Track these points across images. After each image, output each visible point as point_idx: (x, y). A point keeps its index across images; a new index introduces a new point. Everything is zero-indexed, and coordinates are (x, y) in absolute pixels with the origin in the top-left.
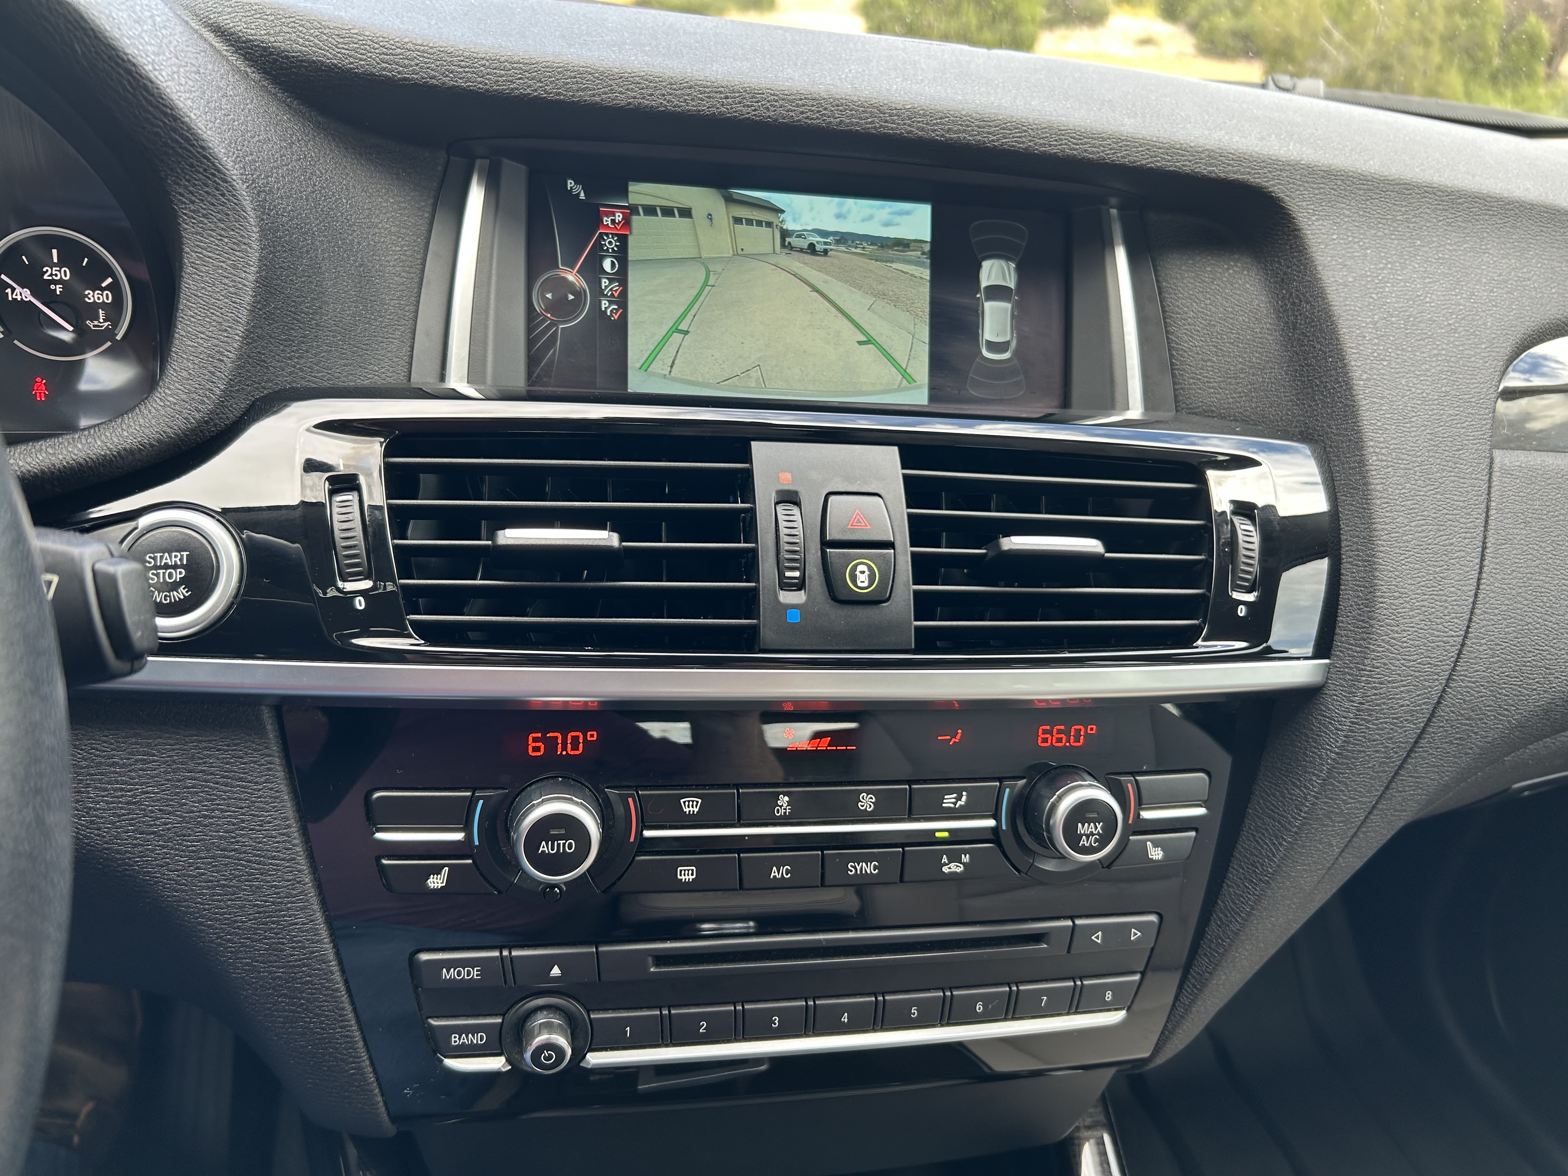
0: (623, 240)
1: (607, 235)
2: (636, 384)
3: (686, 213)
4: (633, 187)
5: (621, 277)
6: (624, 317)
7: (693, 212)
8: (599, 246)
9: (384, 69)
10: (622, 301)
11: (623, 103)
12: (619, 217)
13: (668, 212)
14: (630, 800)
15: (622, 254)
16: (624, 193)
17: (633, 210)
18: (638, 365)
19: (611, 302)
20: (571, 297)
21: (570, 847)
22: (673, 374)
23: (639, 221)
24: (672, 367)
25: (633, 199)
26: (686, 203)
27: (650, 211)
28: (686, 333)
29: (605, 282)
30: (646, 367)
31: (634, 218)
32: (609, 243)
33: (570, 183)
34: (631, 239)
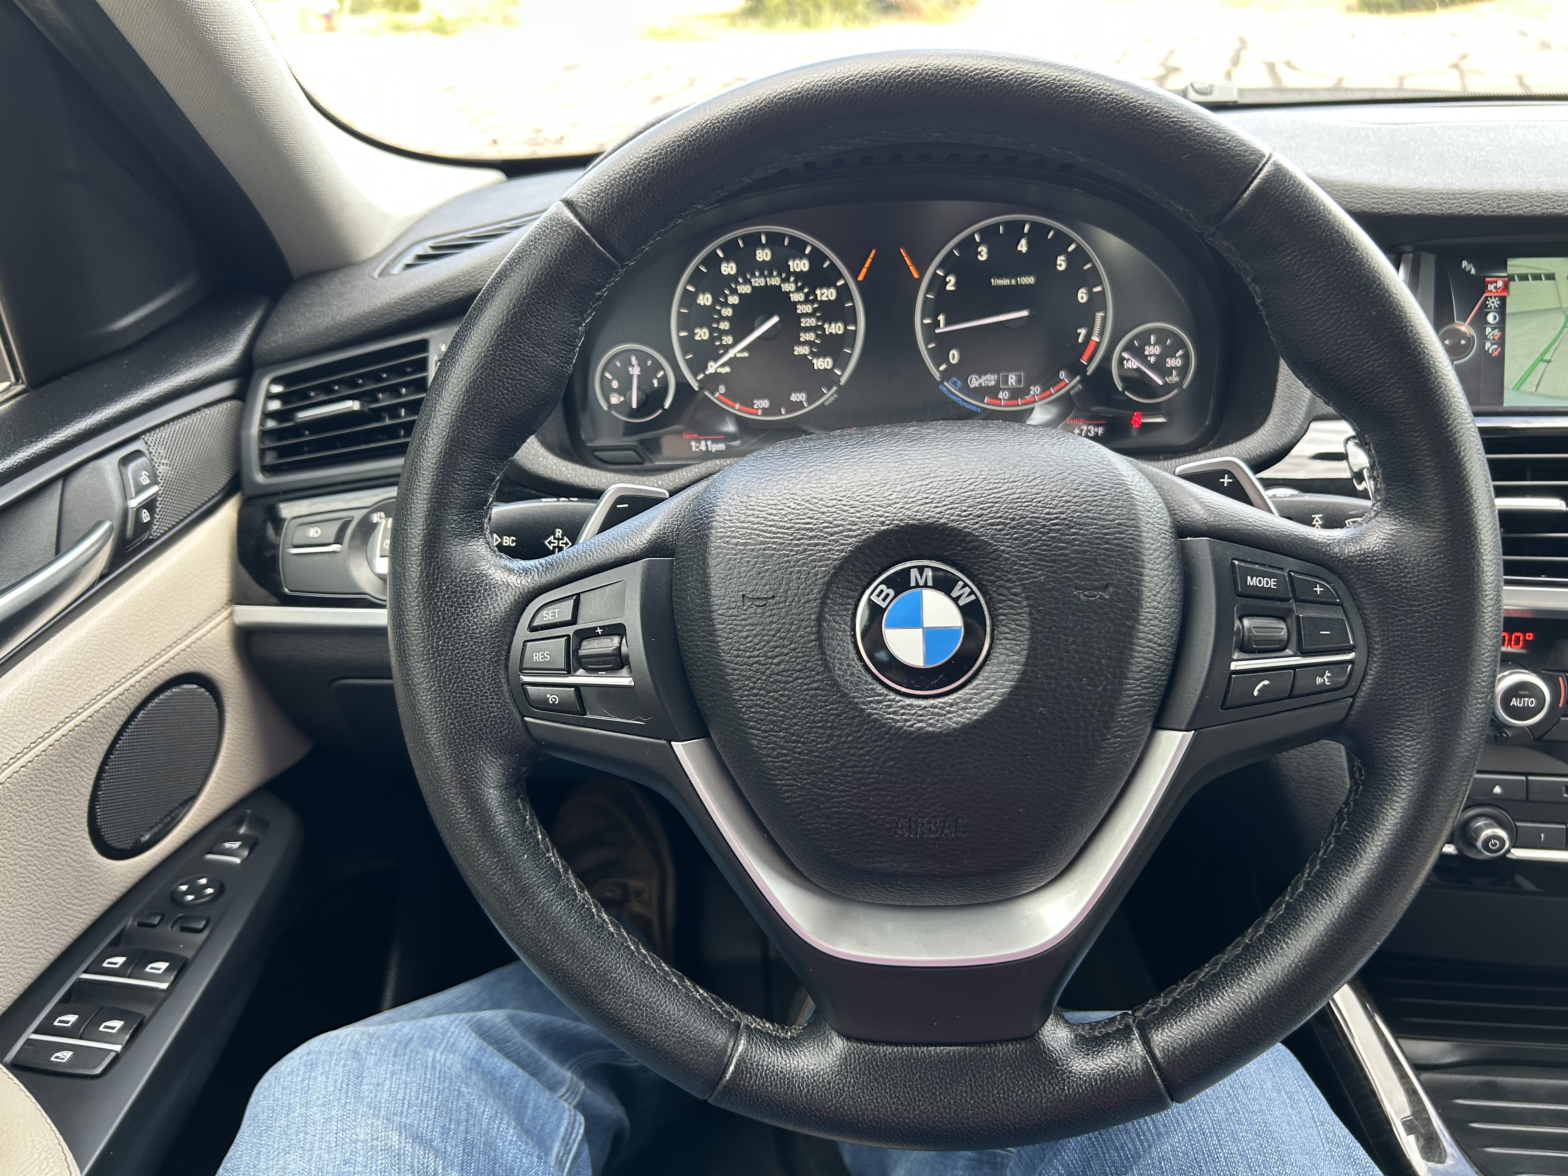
0: (1503, 300)
1: (1491, 297)
2: (1510, 400)
3: (1551, 277)
4: (1511, 262)
5: (1501, 325)
6: (1502, 353)
7: (1556, 276)
8: (1484, 305)
9: (1373, 208)
10: (1501, 342)
11: (1538, 213)
12: (1500, 284)
13: (1537, 277)
14: (1560, 679)
15: (1502, 310)
16: (1504, 267)
17: (1511, 278)
18: (1512, 386)
19: (1492, 344)
20: (1463, 342)
21: (1532, 703)
22: (1538, 391)
23: (1513, 286)
24: (1537, 386)
25: (1511, 270)
26: (1551, 270)
27: (1524, 277)
28: (1549, 361)
29: (1488, 330)
30: (1517, 388)
31: (1512, 284)
32: (1494, 303)
33: (1465, 263)
34: (1509, 300)
